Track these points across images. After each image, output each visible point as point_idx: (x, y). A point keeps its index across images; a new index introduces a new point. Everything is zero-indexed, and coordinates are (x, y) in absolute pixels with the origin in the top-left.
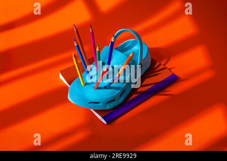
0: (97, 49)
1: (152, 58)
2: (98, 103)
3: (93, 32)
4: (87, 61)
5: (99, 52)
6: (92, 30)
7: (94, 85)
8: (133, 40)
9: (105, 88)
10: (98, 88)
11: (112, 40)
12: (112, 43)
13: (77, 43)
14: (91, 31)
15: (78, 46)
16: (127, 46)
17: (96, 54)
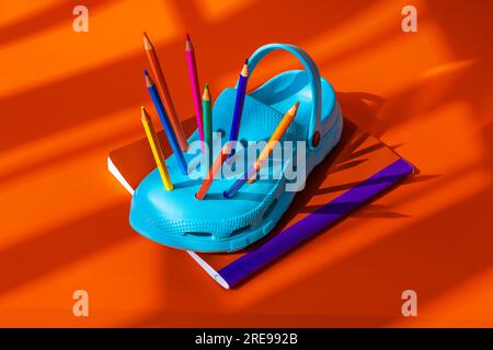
0: (205, 97)
1: (345, 120)
2: (208, 235)
3: (192, 53)
4: (179, 127)
5: (210, 104)
6: (191, 47)
7: (198, 188)
8: (296, 72)
9: (226, 195)
10: (207, 197)
11: (244, 73)
12: (243, 81)
13: (151, 81)
14: (188, 48)
15: (154, 87)
16: (281, 88)
17: (201, 109)
